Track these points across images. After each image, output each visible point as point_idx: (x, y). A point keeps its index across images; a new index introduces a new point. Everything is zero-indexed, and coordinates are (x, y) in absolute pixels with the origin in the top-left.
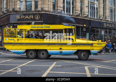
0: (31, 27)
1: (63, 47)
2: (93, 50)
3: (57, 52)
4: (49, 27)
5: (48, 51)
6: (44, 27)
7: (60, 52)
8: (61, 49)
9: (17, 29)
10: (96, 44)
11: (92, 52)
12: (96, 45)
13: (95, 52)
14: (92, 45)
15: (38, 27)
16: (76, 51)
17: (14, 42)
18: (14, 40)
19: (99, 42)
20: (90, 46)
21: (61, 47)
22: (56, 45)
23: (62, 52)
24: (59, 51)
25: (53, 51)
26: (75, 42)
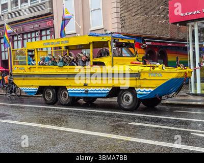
0: (44, 44)
2: (140, 87)
3: (80, 91)
4: (68, 42)
6: (60, 43)
8: (85, 85)
9: (26, 48)
10: (146, 73)
11: (139, 92)
12: (146, 76)
13: (144, 92)
16: (110, 89)
17: (24, 72)
18: (24, 69)
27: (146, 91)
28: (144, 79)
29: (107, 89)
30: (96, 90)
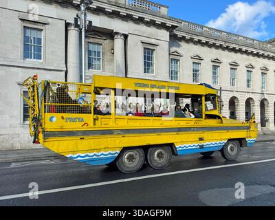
1: (206, 135)
2: (250, 137)
3: (194, 147)
5: (177, 147)
7: (200, 146)
8: (201, 139)
11: (249, 142)
14: (248, 128)
16: (225, 142)
17: (85, 126)
21: (201, 136)
23: (203, 145)
24: (197, 145)
25: (186, 146)
27: (253, 141)
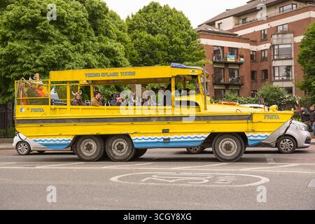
0: (86, 75)
2: (253, 131)
3: (156, 140)
4: (134, 74)
5: (132, 138)
6: (119, 74)
7: (164, 139)
9: (49, 80)
10: (260, 115)
11: (252, 138)
12: (262, 118)
13: (259, 138)
14: (249, 117)
15: (103, 75)
16: (206, 136)
17: (44, 115)
18: (43, 110)
19: (269, 110)
20: (246, 121)
22: (154, 122)
23: (169, 139)
24: (161, 137)
25: (146, 138)
26: (203, 112)
27: (261, 136)
28: (259, 122)
29: (202, 135)
30: (182, 137)
